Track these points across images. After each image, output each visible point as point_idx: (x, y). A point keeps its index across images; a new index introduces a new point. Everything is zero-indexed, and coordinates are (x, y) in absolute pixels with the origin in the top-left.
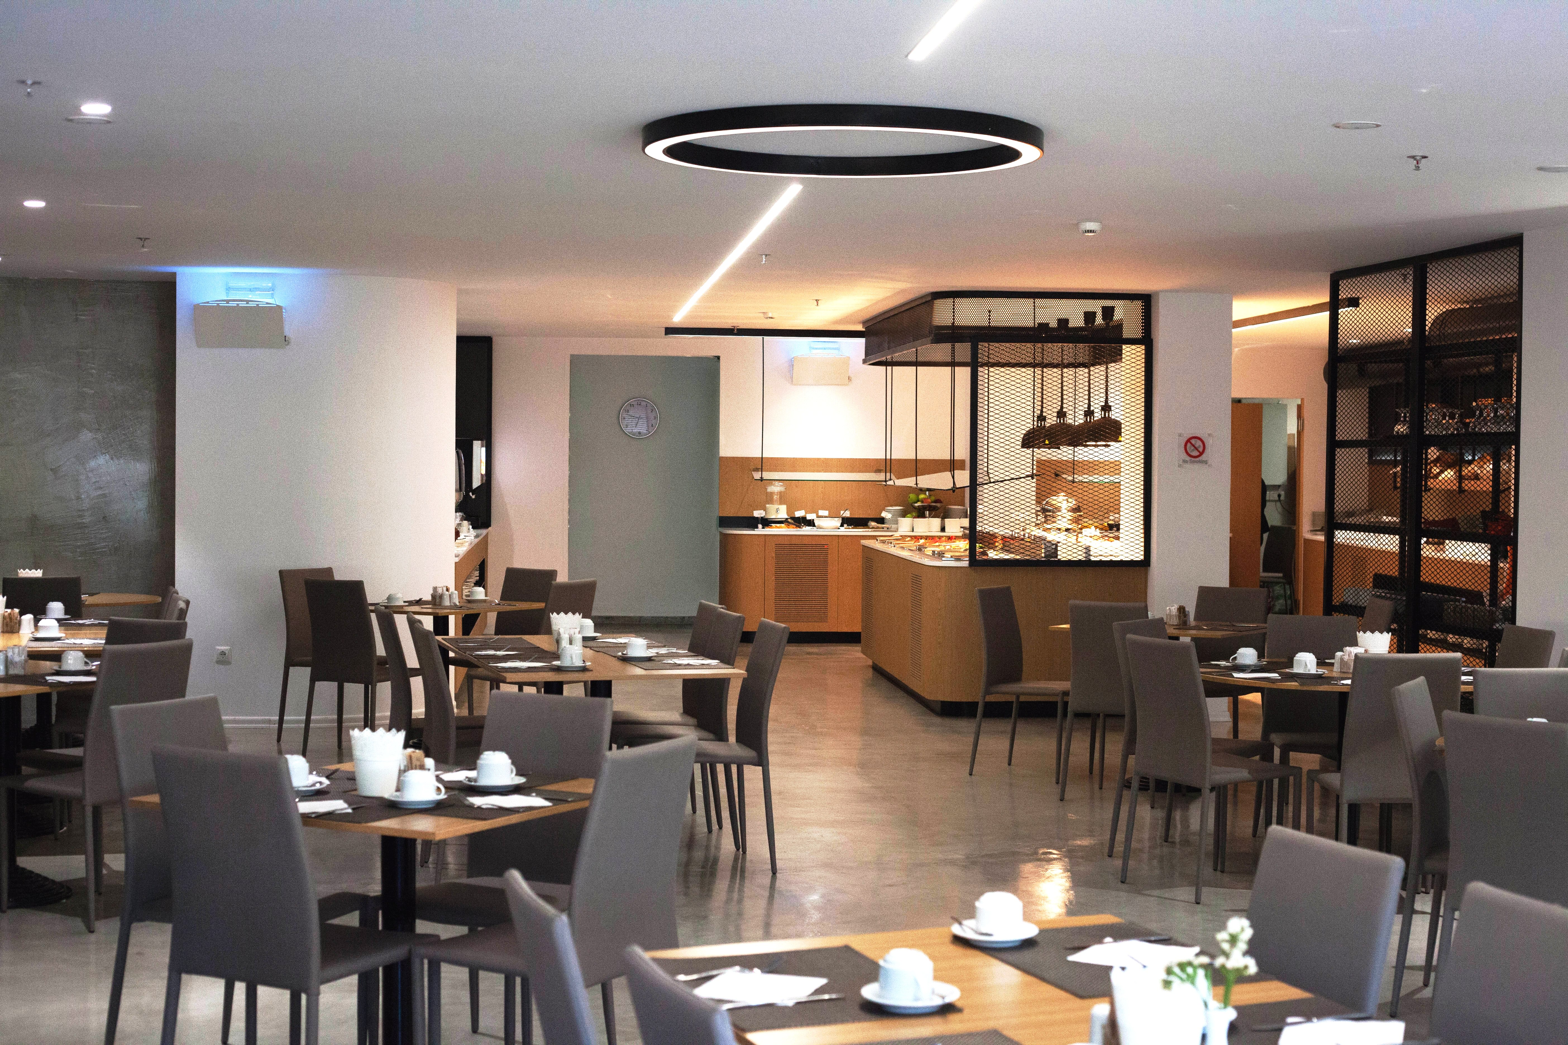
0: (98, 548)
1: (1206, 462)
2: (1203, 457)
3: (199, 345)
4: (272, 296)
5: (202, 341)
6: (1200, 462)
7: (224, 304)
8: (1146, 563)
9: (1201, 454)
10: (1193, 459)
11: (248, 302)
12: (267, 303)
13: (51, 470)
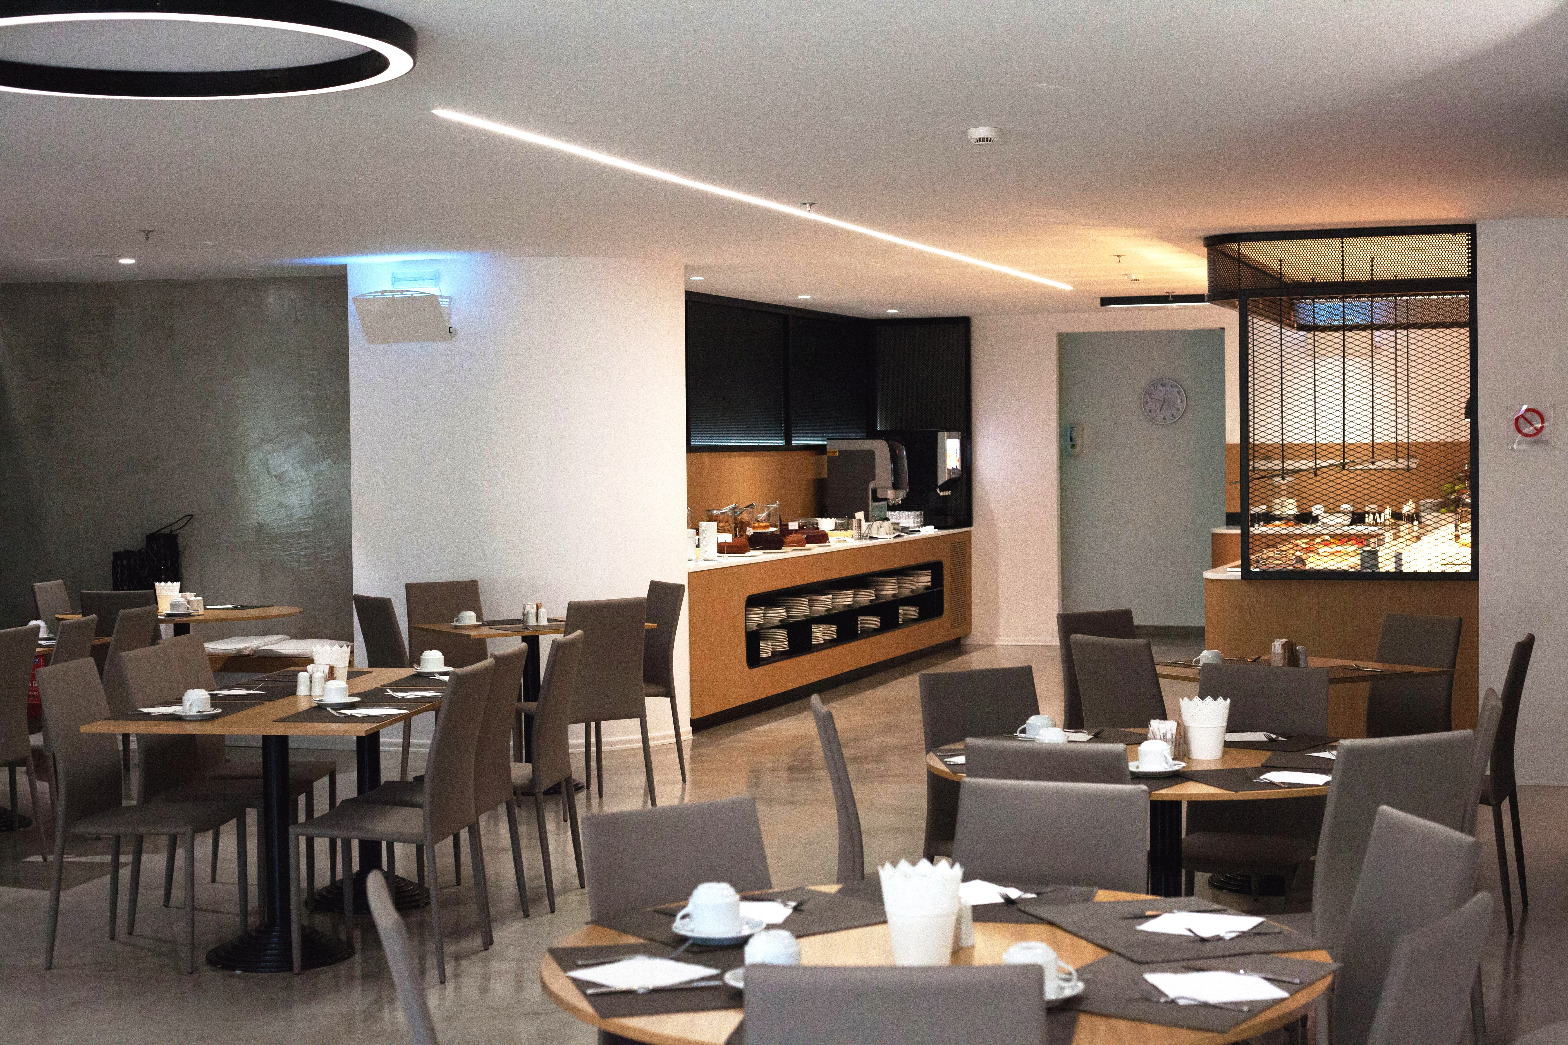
0: (323, 558)
1: (1546, 443)
2: (1542, 436)
3: (370, 342)
4: (436, 285)
5: (373, 337)
6: (1536, 442)
7: (379, 296)
8: (1473, 575)
9: (1539, 431)
10: (1529, 439)
11: (402, 292)
12: (421, 293)
13: (275, 476)
